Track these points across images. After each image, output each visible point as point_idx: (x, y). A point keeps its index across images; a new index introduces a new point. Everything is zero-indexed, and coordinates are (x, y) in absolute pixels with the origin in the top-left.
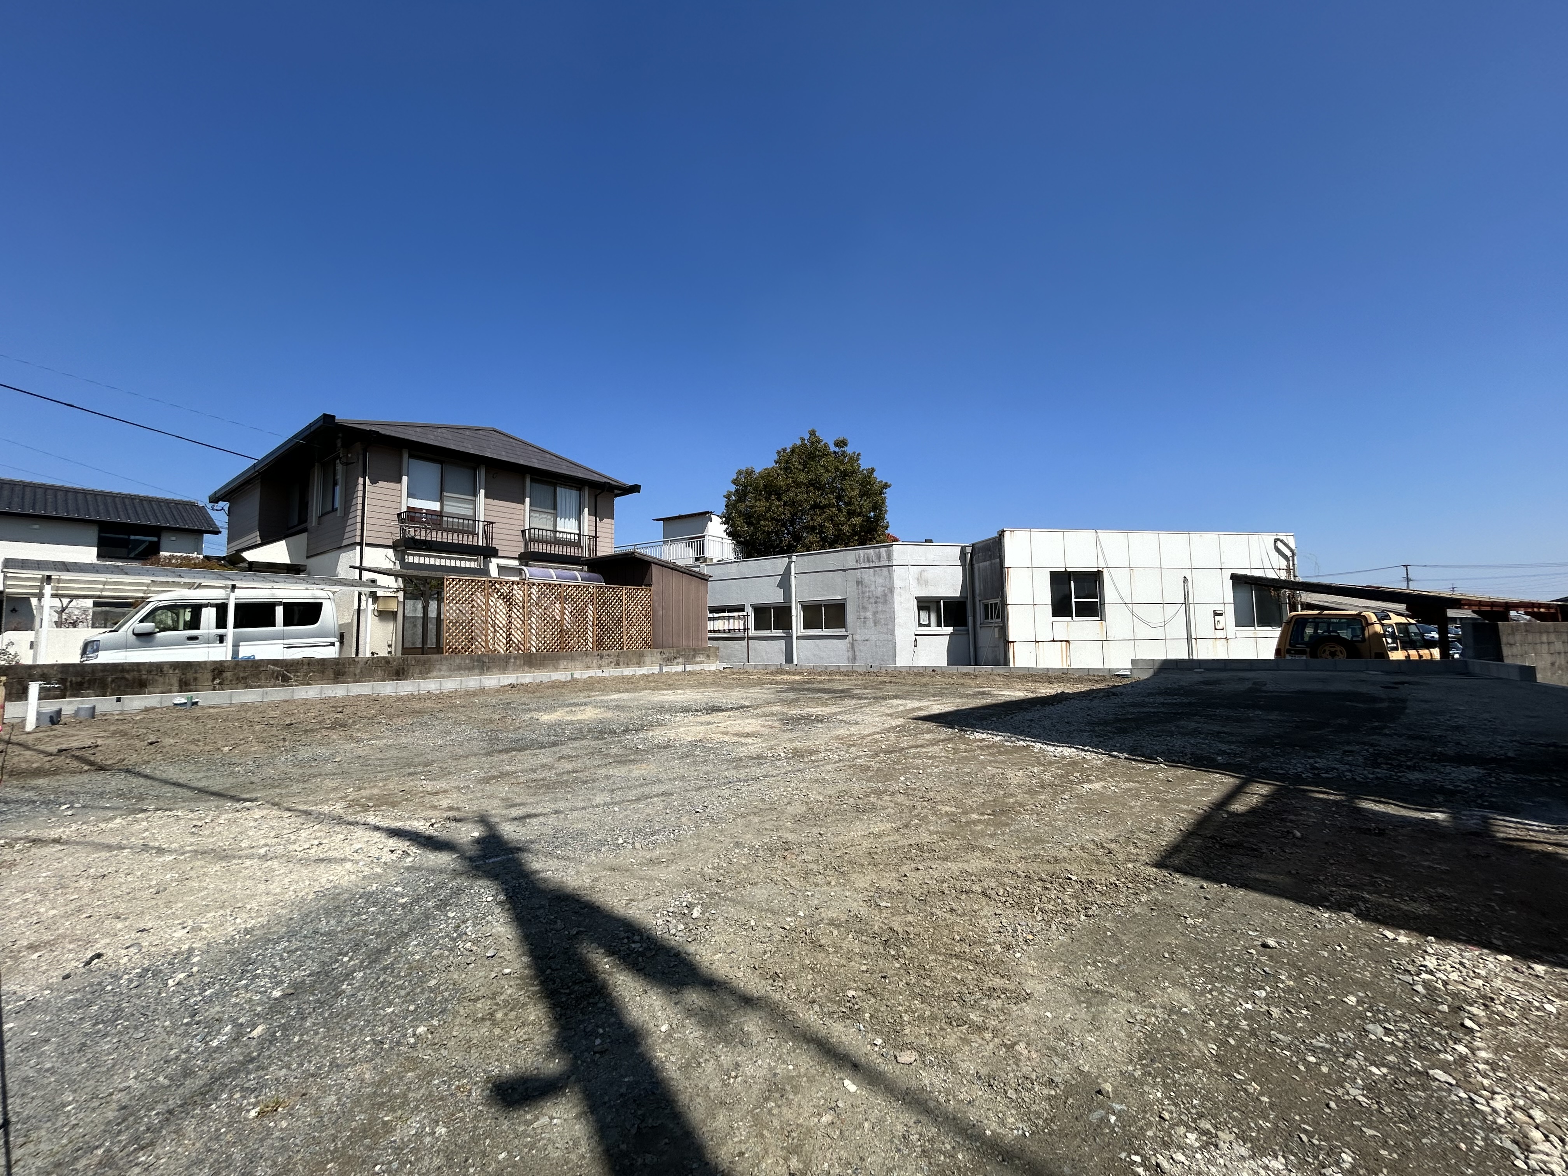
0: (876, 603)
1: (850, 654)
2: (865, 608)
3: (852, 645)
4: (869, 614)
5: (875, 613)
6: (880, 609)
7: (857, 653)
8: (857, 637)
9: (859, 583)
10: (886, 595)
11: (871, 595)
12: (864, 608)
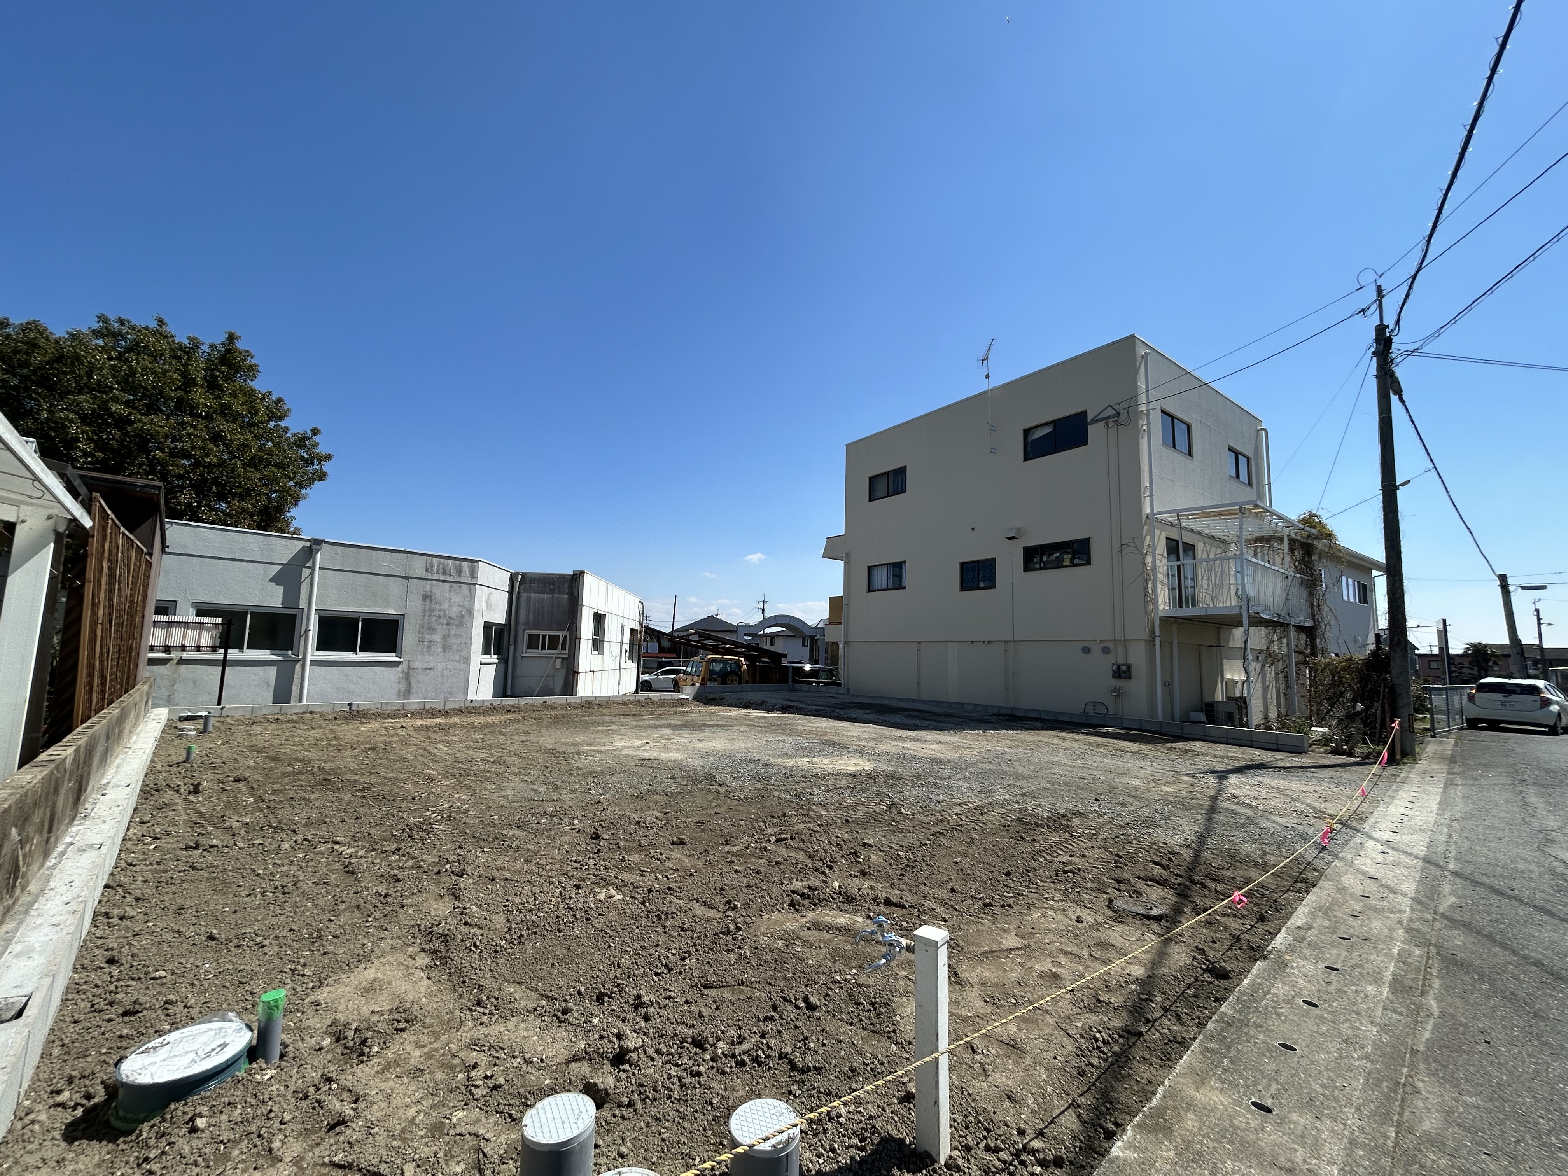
0: (448, 624)
1: (403, 686)
2: (432, 630)
3: (407, 676)
4: (437, 637)
5: (445, 637)
6: (453, 632)
7: (413, 685)
8: (417, 665)
9: (426, 597)
10: (463, 617)
11: (442, 613)
12: (430, 628)
